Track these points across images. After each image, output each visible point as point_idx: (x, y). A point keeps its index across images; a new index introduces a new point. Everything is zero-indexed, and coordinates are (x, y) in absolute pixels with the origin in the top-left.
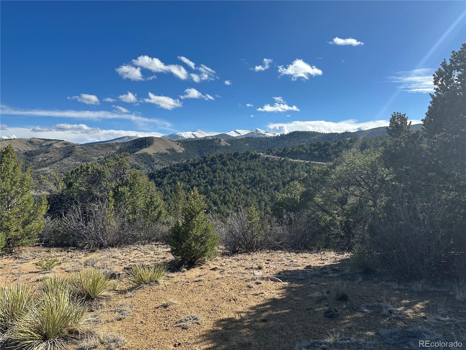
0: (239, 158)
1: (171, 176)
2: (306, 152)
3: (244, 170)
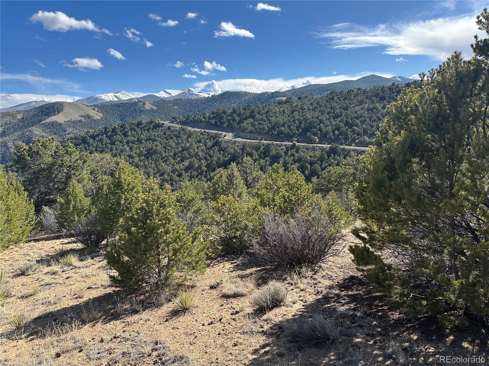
0: (142, 127)
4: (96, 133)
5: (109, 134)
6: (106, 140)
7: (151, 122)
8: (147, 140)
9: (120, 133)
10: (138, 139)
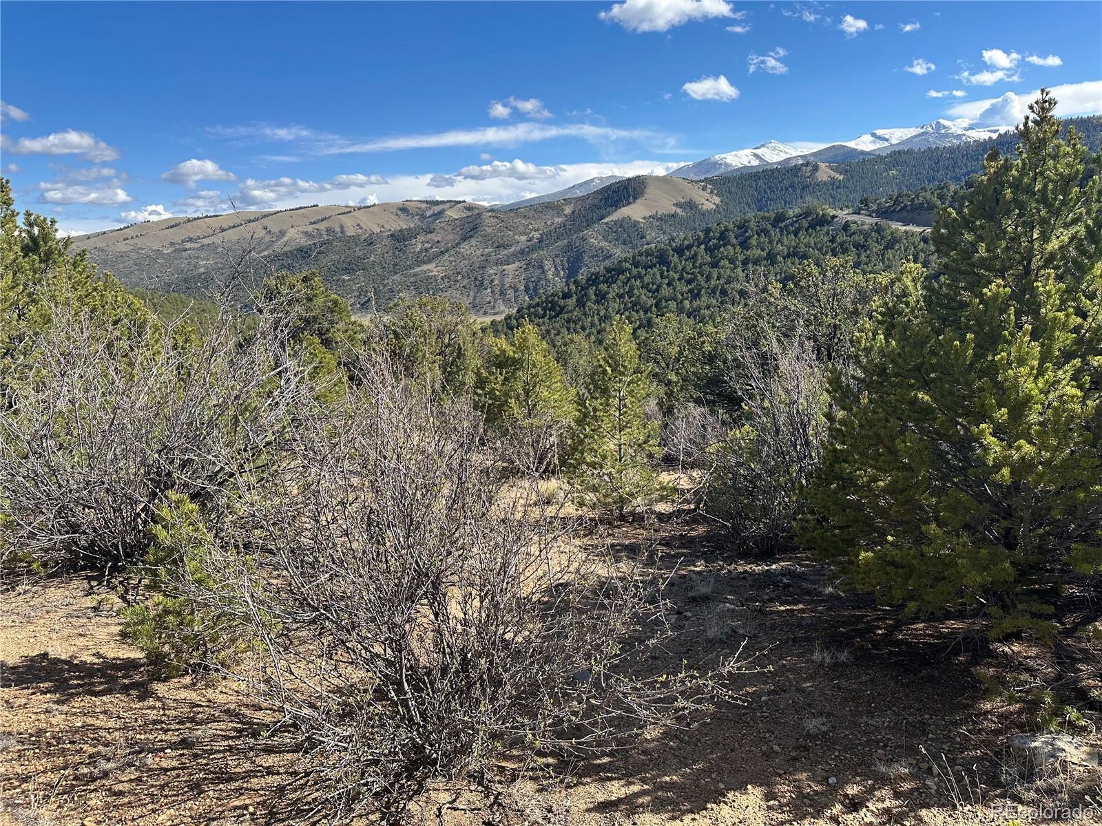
1: (629, 279)
5: (713, 242)
6: (703, 256)
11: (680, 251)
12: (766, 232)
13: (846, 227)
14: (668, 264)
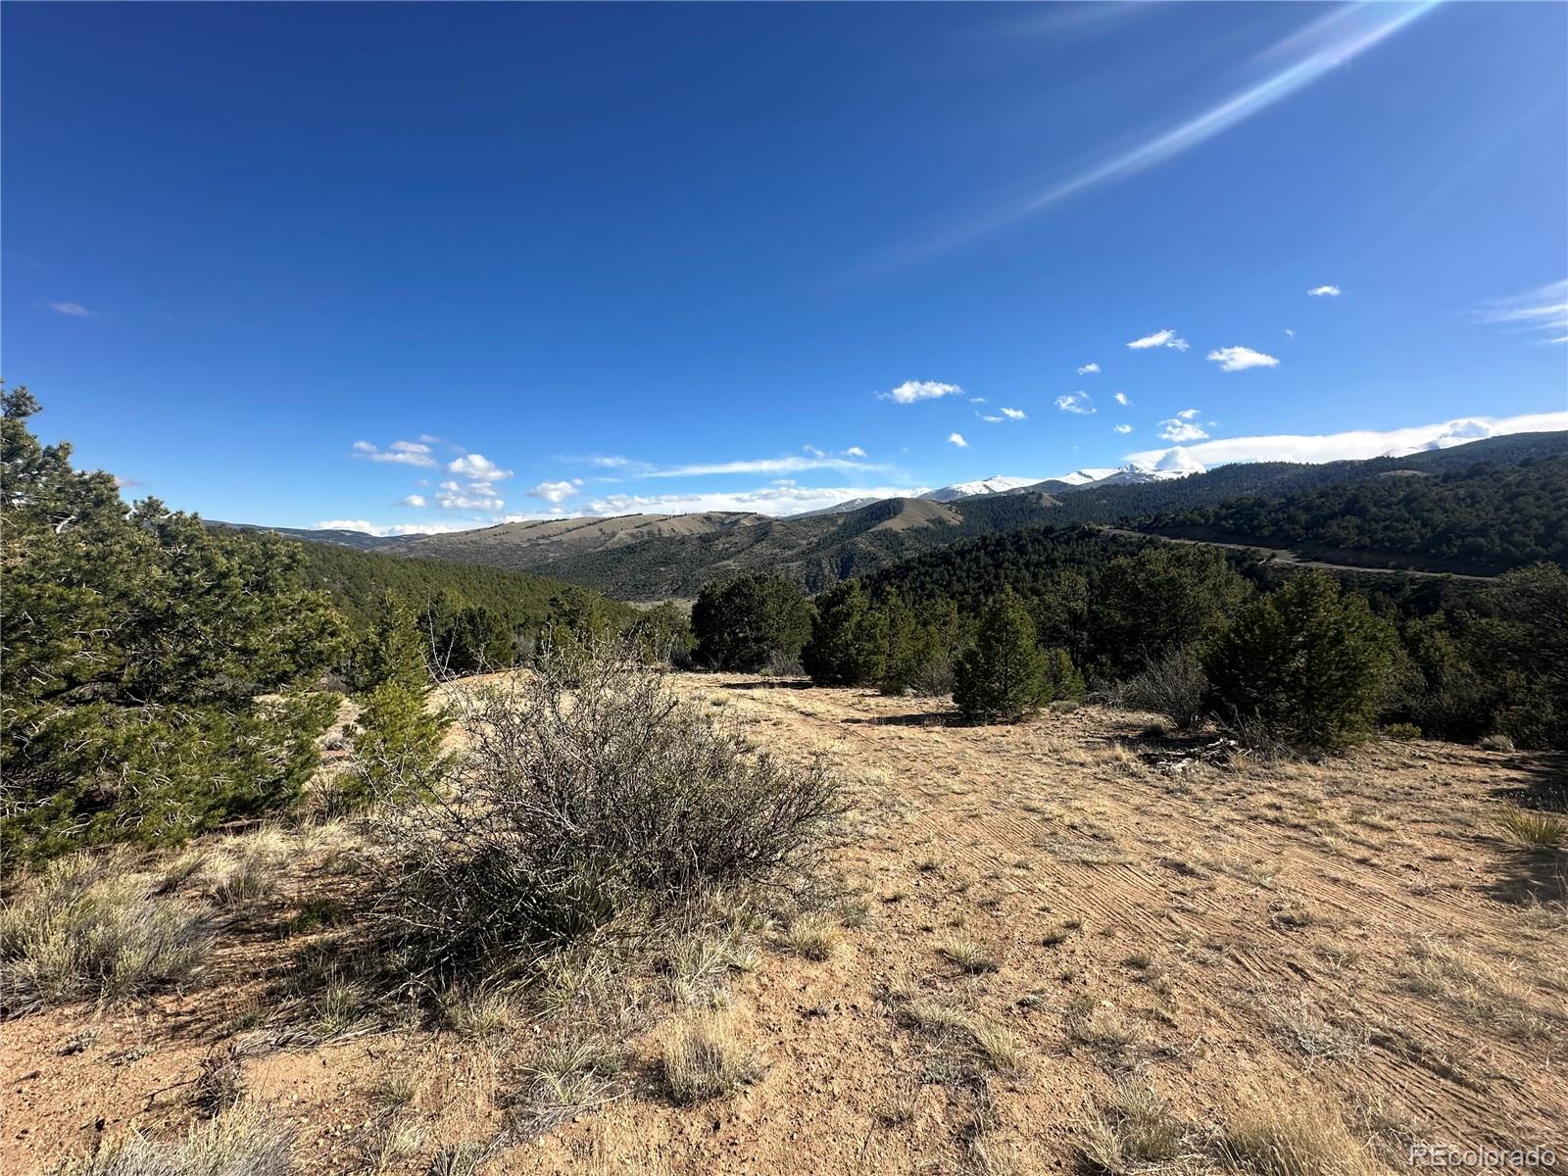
0: (1056, 537)
1: (918, 576)
2: (1206, 522)
3: (1059, 563)
4: (966, 548)
5: (991, 548)
6: (985, 560)
7: (1073, 528)
8: (1066, 561)
9: (1010, 547)
10: (1047, 558)
11: (962, 554)
12: (1039, 541)
13: (1114, 539)
14: (953, 564)
